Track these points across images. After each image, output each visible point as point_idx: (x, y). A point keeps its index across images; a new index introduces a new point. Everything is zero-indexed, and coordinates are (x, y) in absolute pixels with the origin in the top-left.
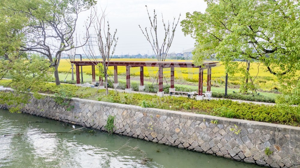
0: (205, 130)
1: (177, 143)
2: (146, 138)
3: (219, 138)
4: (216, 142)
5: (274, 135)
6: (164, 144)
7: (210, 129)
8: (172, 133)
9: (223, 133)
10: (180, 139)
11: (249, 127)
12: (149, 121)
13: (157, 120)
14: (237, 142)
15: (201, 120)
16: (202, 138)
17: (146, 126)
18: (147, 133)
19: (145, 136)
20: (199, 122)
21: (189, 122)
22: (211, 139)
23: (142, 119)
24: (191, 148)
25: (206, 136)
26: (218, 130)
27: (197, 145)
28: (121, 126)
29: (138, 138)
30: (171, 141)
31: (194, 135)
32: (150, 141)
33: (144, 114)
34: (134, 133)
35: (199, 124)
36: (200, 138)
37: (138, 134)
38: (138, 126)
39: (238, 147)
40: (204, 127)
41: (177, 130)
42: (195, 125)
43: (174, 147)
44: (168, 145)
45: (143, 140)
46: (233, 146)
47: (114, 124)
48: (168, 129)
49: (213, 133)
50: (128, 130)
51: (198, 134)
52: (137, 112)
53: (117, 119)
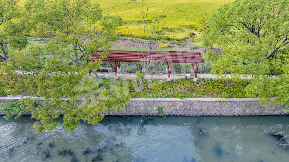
0: (218, 106)
1: (203, 114)
2: (186, 115)
3: (224, 109)
4: (223, 110)
5: (247, 104)
6: (197, 116)
7: (220, 105)
8: (201, 110)
9: (227, 106)
10: (205, 112)
11: (238, 102)
12: (187, 106)
13: (192, 105)
14: (232, 109)
15: (216, 102)
16: (217, 110)
17: (185, 109)
18: (186, 112)
19: (185, 114)
20: (215, 103)
21: (210, 104)
22: (221, 109)
23: (182, 106)
24: (211, 115)
25: (219, 109)
26: (224, 105)
27: (214, 113)
28: (169, 111)
29: (180, 116)
30: (200, 114)
31: (213, 109)
32: (188, 116)
33: (183, 103)
34: (178, 113)
35: (215, 104)
36: (215, 110)
37: (181, 113)
38: (179, 110)
39: (233, 111)
40: (218, 105)
41: (204, 108)
42: (213, 104)
43: (202, 116)
44: (199, 116)
45: (184, 116)
46: (231, 110)
47: (163, 111)
48: (199, 108)
49: (222, 107)
50: (174, 113)
51: (215, 109)
52: (178, 103)
53: (165, 108)
